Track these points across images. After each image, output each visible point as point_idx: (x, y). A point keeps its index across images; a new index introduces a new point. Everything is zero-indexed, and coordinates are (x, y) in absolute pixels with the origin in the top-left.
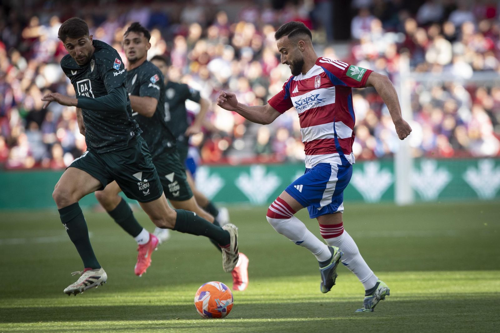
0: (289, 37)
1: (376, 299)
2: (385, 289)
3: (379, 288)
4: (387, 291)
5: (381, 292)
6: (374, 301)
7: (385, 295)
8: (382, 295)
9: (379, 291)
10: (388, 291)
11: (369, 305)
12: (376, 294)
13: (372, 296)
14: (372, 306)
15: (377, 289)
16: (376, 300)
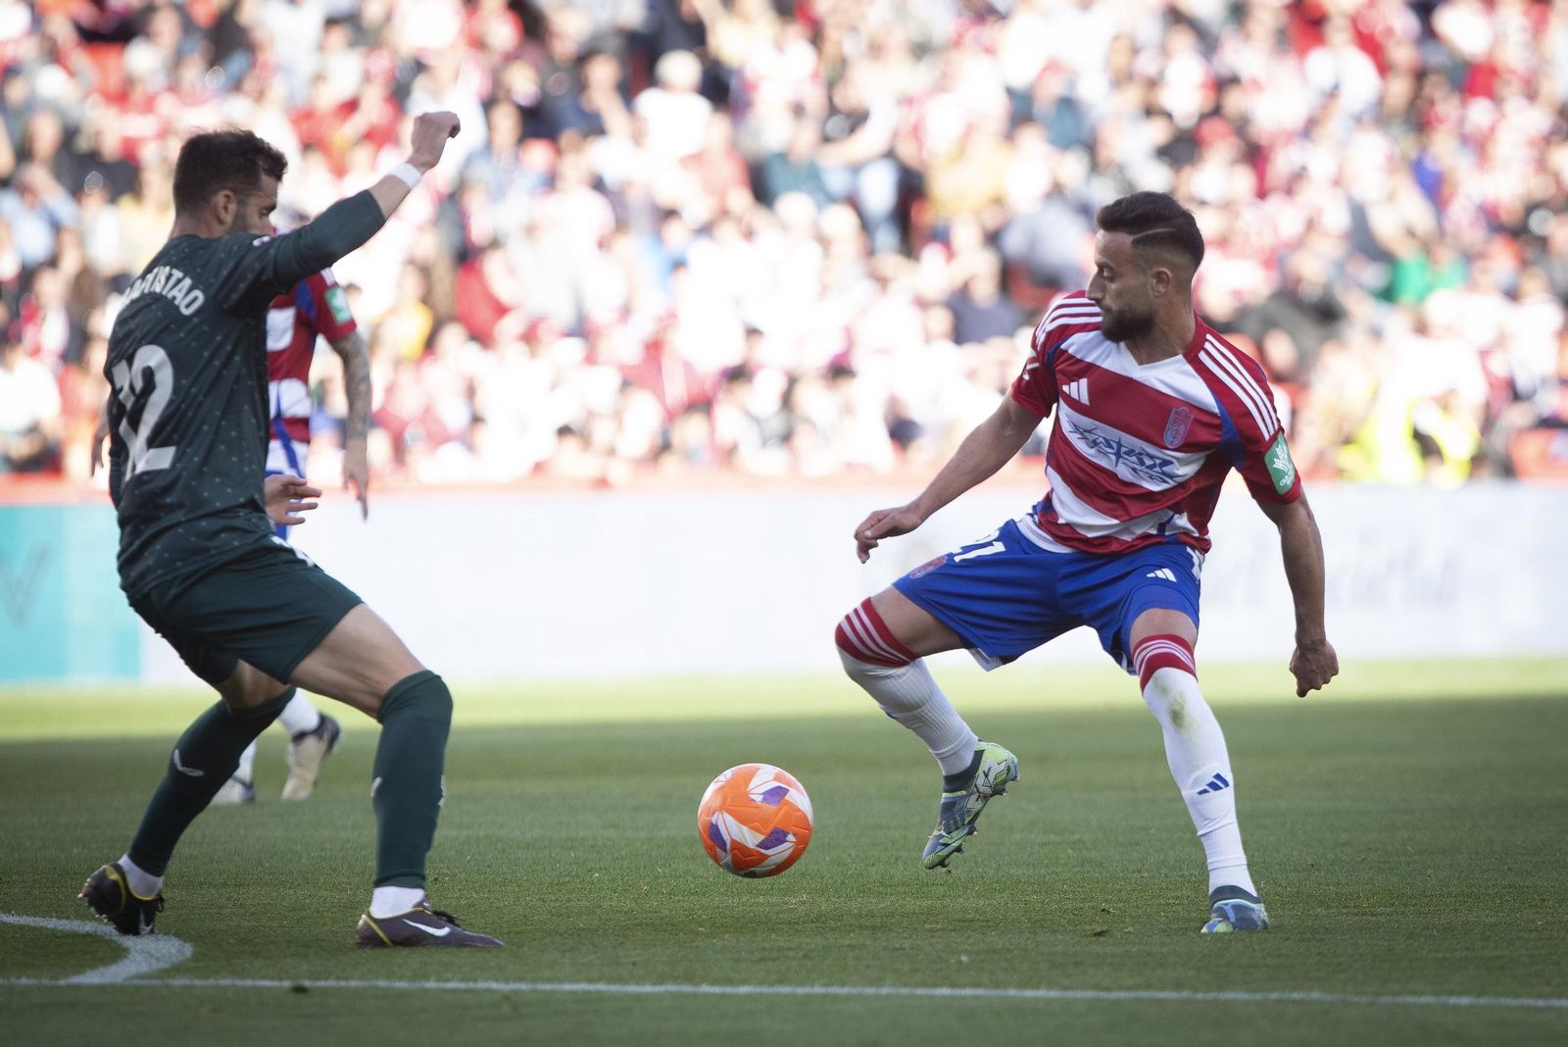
0: (1136, 243)
1: (979, 796)
2: (1003, 766)
3: (983, 767)
4: (1009, 769)
5: (991, 778)
6: (973, 804)
7: (1004, 782)
8: (997, 785)
9: (986, 775)
10: (1013, 769)
11: (958, 819)
12: (976, 786)
13: (964, 792)
14: (968, 820)
15: (980, 772)
16: (977, 800)
